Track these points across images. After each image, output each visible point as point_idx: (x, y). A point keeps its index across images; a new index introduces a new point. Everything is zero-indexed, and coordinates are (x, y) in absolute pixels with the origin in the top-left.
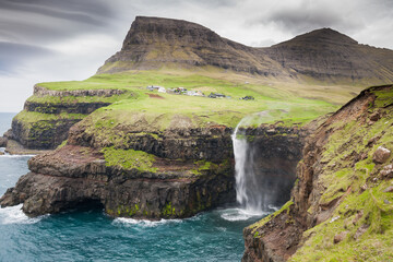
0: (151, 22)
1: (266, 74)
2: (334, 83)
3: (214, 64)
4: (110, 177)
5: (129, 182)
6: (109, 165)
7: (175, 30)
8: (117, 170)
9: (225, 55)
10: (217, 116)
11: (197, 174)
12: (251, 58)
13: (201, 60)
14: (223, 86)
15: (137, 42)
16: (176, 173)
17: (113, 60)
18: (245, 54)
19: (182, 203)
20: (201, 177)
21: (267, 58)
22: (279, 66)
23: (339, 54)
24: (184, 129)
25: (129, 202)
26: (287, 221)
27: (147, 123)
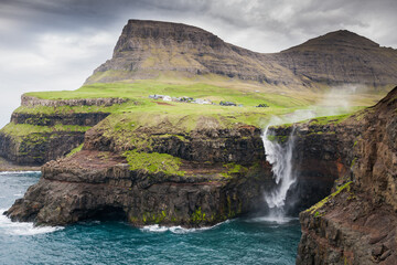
0: (146, 26)
1: (276, 83)
3: (218, 73)
4: (134, 182)
5: (155, 186)
6: (133, 169)
7: (174, 35)
8: (142, 174)
9: (230, 62)
10: (244, 117)
11: (227, 177)
12: (259, 65)
13: (203, 68)
15: (131, 49)
16: (206, 176)
17: (103, 69)
18: (252, 61)
19: (213, 208)
20: (232, 180)
21: (276, 65)
22: (290, 74)
23: (358, 59)
24: (212, 130)
25: (155, 208)
26: (349, 198)
27: (171, 124)
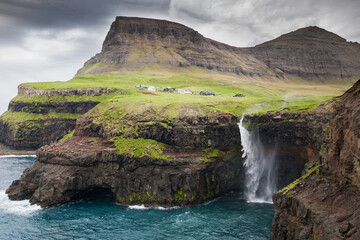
0: (133, 22)
1: (251, 75)
2: (323, 82)
3: (198, 65)
4: (121, 165)
5: (140, 169)
6: (120, 153)
7: (158, 30)
8: (129, 158)
9: (209, 56)
10: (222, 106)
11: (206, 160)
12: (236, 58)
13: (185, 61)
14: (210, 85)
15: (118, 43)
16: (187, 160)
17: (93, 61)
18: (230, 54)
19: (193, 189)
20: (211, 163)
21: (252, 58)
22: (264, 66)
23: (326, 53)
24: (193, 118)
25: (140, 189)
26: (318, 180)
27: (155, 112)
